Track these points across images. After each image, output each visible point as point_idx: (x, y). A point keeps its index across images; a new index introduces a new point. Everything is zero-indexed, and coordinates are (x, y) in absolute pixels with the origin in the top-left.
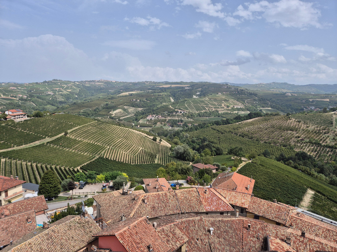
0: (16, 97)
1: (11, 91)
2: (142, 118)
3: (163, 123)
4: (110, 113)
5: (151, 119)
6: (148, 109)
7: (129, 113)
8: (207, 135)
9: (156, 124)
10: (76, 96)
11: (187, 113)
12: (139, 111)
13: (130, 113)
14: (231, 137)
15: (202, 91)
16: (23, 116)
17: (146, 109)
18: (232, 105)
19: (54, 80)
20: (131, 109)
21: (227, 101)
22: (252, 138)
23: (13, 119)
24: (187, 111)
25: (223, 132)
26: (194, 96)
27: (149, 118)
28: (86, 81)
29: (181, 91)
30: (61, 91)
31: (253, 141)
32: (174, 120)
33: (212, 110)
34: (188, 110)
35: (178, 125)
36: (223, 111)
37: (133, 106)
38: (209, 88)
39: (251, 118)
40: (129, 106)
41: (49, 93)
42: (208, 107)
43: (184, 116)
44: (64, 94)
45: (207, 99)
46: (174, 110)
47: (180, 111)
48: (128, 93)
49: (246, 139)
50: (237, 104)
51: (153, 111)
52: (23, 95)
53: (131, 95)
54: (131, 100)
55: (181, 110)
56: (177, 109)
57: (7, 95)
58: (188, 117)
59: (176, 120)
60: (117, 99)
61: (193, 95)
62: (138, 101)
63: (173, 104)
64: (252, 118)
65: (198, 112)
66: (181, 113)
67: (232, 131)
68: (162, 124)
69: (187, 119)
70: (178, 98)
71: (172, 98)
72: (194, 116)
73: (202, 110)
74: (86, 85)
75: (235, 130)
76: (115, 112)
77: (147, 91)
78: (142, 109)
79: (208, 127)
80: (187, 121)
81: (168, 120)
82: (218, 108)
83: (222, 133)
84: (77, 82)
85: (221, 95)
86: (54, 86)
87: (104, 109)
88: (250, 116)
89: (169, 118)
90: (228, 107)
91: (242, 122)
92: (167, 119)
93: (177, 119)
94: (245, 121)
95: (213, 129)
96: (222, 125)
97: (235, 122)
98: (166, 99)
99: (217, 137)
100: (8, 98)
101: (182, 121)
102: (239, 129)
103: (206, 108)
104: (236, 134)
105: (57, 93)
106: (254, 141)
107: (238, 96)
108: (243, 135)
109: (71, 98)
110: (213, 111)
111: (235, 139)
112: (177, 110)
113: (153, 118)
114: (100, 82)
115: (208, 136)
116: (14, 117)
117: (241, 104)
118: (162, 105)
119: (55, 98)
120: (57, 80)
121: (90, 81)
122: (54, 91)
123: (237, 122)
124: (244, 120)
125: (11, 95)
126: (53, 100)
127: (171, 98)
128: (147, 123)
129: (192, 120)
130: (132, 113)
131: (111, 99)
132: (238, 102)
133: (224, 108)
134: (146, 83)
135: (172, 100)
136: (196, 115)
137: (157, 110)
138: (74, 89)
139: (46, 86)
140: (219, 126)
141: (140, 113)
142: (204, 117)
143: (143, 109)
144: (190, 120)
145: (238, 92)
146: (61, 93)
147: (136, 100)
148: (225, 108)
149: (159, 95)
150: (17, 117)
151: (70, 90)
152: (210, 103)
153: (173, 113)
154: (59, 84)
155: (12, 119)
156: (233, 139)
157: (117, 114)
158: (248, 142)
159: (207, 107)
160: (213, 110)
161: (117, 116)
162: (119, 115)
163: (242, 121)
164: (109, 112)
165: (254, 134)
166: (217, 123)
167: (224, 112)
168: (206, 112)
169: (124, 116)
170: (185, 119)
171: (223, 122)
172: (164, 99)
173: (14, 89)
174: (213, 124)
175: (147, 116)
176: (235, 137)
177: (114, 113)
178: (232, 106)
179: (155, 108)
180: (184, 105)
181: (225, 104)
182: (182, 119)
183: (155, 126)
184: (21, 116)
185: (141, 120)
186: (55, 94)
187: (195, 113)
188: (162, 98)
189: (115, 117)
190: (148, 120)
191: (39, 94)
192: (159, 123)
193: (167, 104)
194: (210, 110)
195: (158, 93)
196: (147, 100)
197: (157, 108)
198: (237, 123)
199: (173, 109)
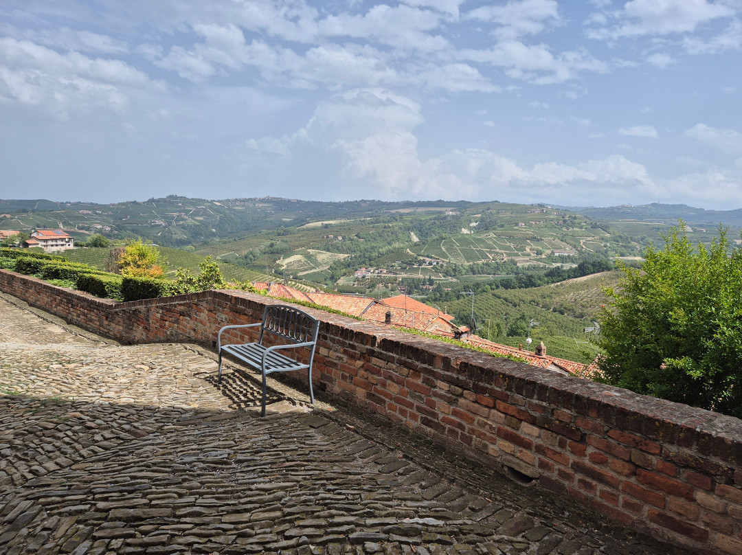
0: (88, 229)
1: (82, 218)
2: (345, 274)
3: (389, 285)
4: (277, 262)
5: (364, 277)
6: (360, 256)
7: (317, 264)
8: (480, 309)
9: (373, 286)
10: (214, 230)
11: (445, 265)
12: (339, 261)
13: (321, 264)
14: (533, 313)
15: (482, 220)
16: (64, 243)
17: (355, 257)
18: (550, 249)
19: (171, 197)
20: (324, 257)
21: (538, 240)
22: (581, 316)
23: (43, 247)
24: (445, 260)
25: (517, 301)
26: (463, 229)
27: (359, 274)
28: (236, 200)
29: (434, 219)
30: (183, 219)
31: (582, 322)
32: (413, 280)
33: (503, 259)
34: (446, 257)
35: (422, 290)
36: (528, 261)
37: (328, 250)
38: (498, 213)
39: (584, 274)
40: (318, 249)
41: (158, 222)
42: (494, 252)
43: (438, 271)
44: (188, 226)
45: (492, 235)
46: (416, 258)
47: (428, 260)
48: (321, 223)
49: (567, 317)
50: (561, 248)
51: (370, 260)
52: (103, 226)
53: (326, 226)
54: (323, 238)
55: (431, 258)
56: (423, 256)
57: (72, 225)
58: (446, 274)
59: (419, 280)
60: (296, 235)
61: (460, 228)
62: (340, 238)
63: (416, 245)
64: (588, 274)
65: (469, 264)
66: (430, 264)
67: (536, 300)
68: (387, 287)
69: (443, 278)
70: (427, 233)
71: (416, 234)
72: (460, 272)
73: (479, 259)
74: (237, 208)
75: (544, 298)
76: (288, 260)
77: (362, 219)
78: (346, 255)
79: (485, 291)
80: (443, 281)
81: (401, 279)
82: (517, 255)
83: (515, 305)
84: (219, 201)
85: (525, 228)
86: (168, 208)
87: (266, 255)
88: (582, 271)
89: (405, 275)
90: (539, 253)
91: (564, 282)
92: (399, 278)
93: (421, 276)
94: (571, 281)
95: (495, 295)
96: (518, 289)
97: (548, 283)
98: (400, 235)
99: (502, 313)
100: (73, 230)
101: (431, 282)
102: (553, 295)
103: (488, 254)
104: (546, 307)
105: (174, 224)
106: (586, 322)
107: (564, 229)
108: (562, 309)
109: (203, 232)
110: (505, 262)
111: (543, 318)
112: (421, 258)
113: (369, 275)
114: (265, 202)
115: (481, 312)
116: (45, 244)
117: (571, 247)
118: (391, 248)
119: (170, 232)
120: (176, 197)
121: (245, 200)
122: (169, 220)
123: (553, 282)
124: (569, 277)
125: (80, 225)
126: (165, 237)
127: (412, 234)
128: (354, 285)
129: (455, 280)
130: (325, 264)
131: (283, 235)
132: (564, 243)
133: (529, 255)
134: (362, 205)
135: (415, 239)
136: (464, 269)
137: (379, 257)
138: (210, 216)
139: (154, 208)
140: (509, 290)
141: (342, 264)
142: (483, 275)
143: (348, 257)
144: (450, 280)
145: (565, 221)
146: (181, 222)
147: (336, 237)
148: (533, 255)
149: (385, 227)
150: (50, 243)
151: (201, 218)
152: (498, 245)
153: (414, 265)
154: (180, 204)
155: (39, 246)
156: (539, 318)
157: (292, 265)
158: (571, 325)
159: (490, 253)
160: (505, 259)
161: (292, 270)
162: (295, 267)
163: (564, 279)
164: (275, 261)
165: (587, 307)
166: (507, 285)
167: (528, 264)
168: (487, 265)
169: (305, 270)
170: (440, 278)
171: (519, 283)
172: (397, 236)
173: (87, 214)
174: (497, 287)
175: (356, 270)
176: (543, 314)
177: (284, 263)
178: (549, 252)
179: (374, 255)
180: (438, 248)
181: (534, 247)
182: (433, 278)
183: (370, 292)
184: (59, 242)
185: (342, 278)
186: (169, 225)
187: (462, 265)
188: (392, 233)
189: (287, 270)
190: (357, 279)
191: (138, 224)
192: (381, 285)
193: (402, 245)
194: (498, 261)
195: (384, 222)
196: (359, 238)
197: (379, 253)
198: (552, 285)
199: (413, 256)
